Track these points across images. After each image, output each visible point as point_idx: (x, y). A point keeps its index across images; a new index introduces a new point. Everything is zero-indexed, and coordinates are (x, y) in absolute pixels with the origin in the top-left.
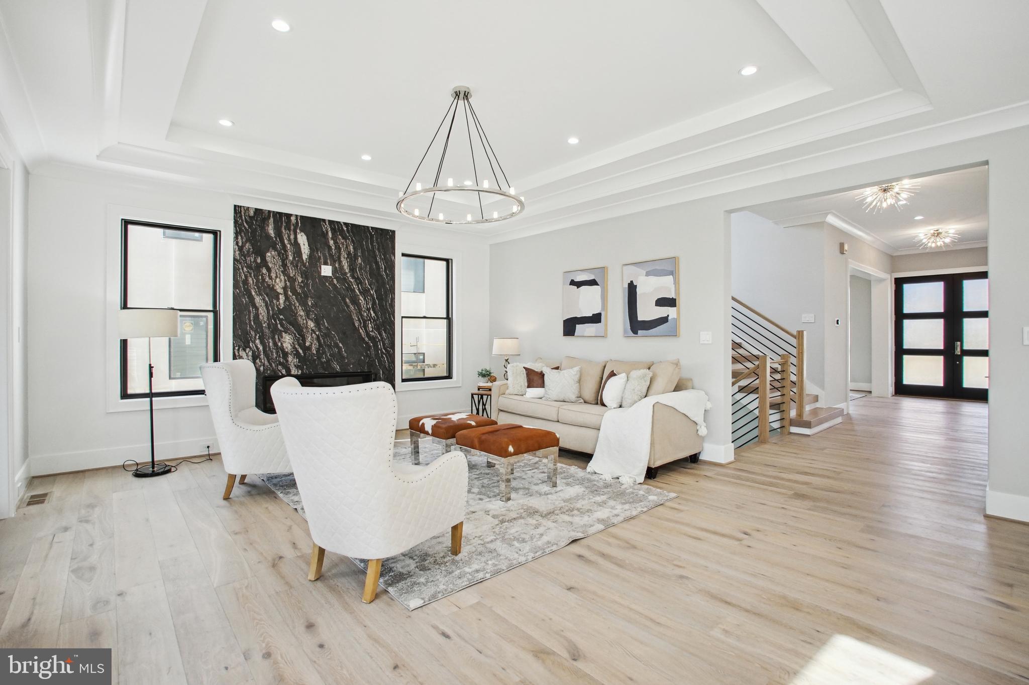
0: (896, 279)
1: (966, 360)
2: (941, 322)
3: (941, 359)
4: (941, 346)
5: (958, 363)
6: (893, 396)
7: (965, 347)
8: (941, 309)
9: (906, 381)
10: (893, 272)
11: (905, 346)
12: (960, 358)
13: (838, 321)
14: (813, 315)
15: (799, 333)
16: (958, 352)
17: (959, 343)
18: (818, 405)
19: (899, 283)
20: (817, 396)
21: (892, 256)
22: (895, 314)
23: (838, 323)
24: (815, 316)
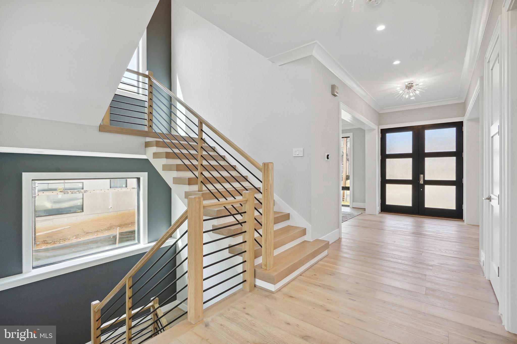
0: (382, 130)
1: (427, 187)
2: (410, 160)
3: (410, 187)
4: (410, 177)
5: (421, 190)
6: (380, 213)
7: (426, 179)
8: (410, 151)
9: (388, 203)
10: (379, 124)
11: (387, 178)
12: (423, 186)
13: (328, 156)
14: (302, 149)
15: (265, 166)
16: (421, 182)
17: (422, 176)
18: (305, 238)
19: (384, 132)
20: (305, 230)
21: (379, 114)
22: (381, 155)
23: (328, 158)
24: (303, 149)
